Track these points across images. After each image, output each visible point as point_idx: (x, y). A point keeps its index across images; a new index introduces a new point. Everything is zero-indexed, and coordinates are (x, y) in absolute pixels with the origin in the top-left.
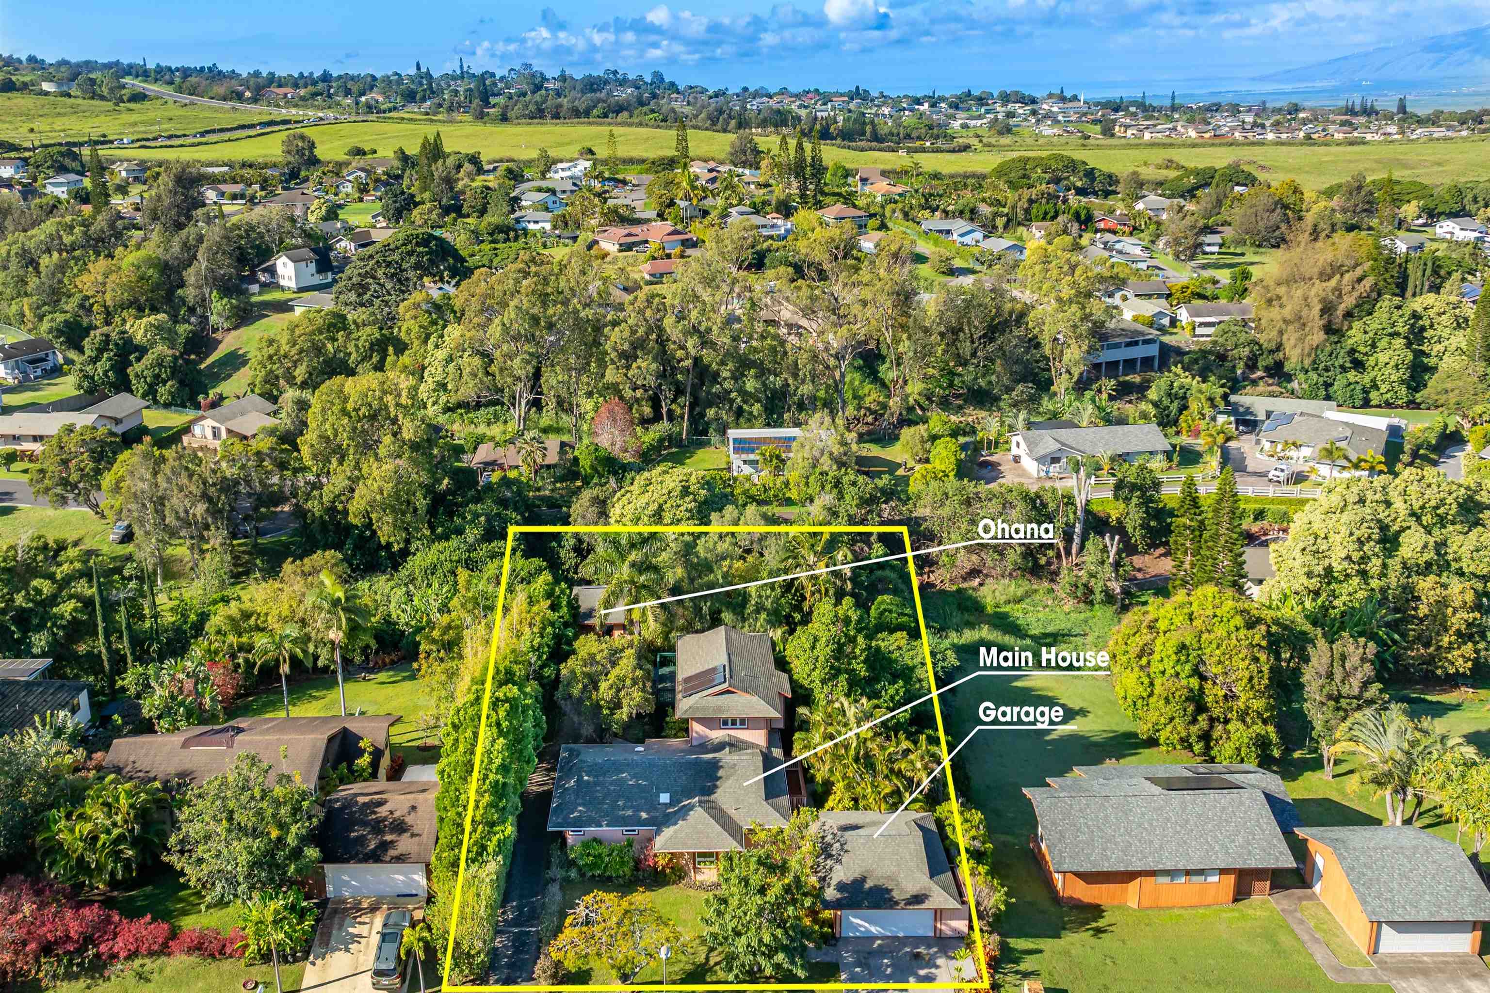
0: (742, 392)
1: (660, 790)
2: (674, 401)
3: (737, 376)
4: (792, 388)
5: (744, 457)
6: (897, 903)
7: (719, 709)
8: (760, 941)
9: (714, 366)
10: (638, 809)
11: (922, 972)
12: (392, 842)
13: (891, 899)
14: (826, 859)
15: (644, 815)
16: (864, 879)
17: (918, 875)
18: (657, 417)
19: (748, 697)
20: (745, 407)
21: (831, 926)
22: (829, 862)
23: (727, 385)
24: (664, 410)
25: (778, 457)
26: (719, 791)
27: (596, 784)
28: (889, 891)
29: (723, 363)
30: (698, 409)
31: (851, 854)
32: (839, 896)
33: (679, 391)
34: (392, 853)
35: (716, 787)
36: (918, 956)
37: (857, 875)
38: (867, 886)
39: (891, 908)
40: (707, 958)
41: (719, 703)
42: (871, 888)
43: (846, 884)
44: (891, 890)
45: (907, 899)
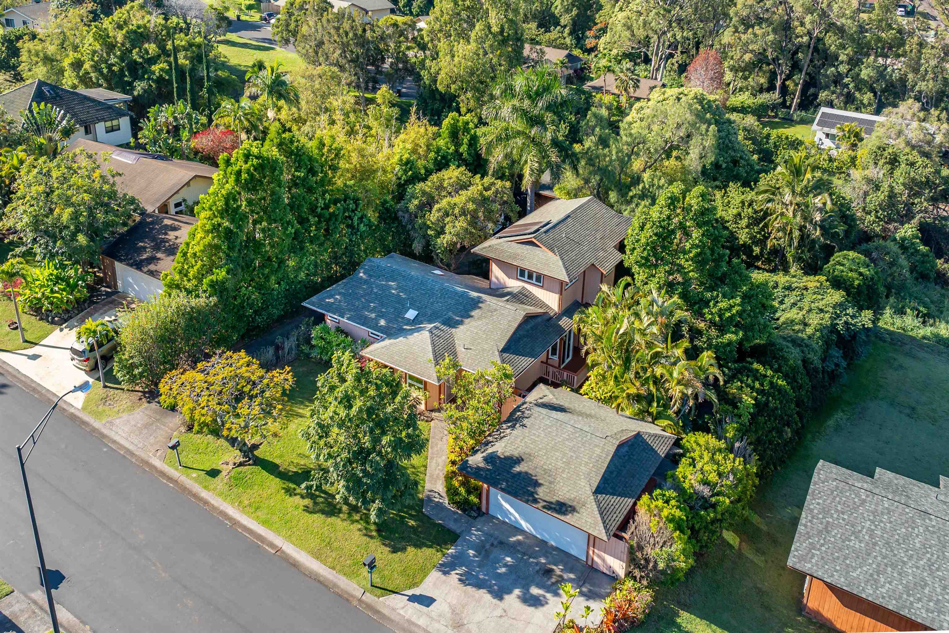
0: (856, 78)
1: (413, 307)
2: (789, 77)
3: (854, 62)
4: (909, 84)
5: (826, 130)
6: (535, 501)
7: (515, 256)
9: (833, 48)
10: (382, 315)
11: (535, 591)
12: (159, 259)
13: (532, 494)
15: (382, 323)
16: (519, 460)
17: (583, 483)
18: (771, 88)
19: (550, 254)
20: (857, 95)
23: (843, 69)
24: (778, 83)
25: (857, 135)
26: (461, 327)
27: (366, 282)
28: (537, 484)
29: (843, 47)
30: (812, 90)
31: (526, 430)
32: (482, 465)
33: (796, 67)
34: (152, 267)
35: (461, 323)
36: (549, 572)
37: (516, 454)
38: (517, 469)
39: (527, 502)
41: (519, 251)
42: (520, 473)
43: (499, 457)
44: (540, 485)
45: (551, 503)
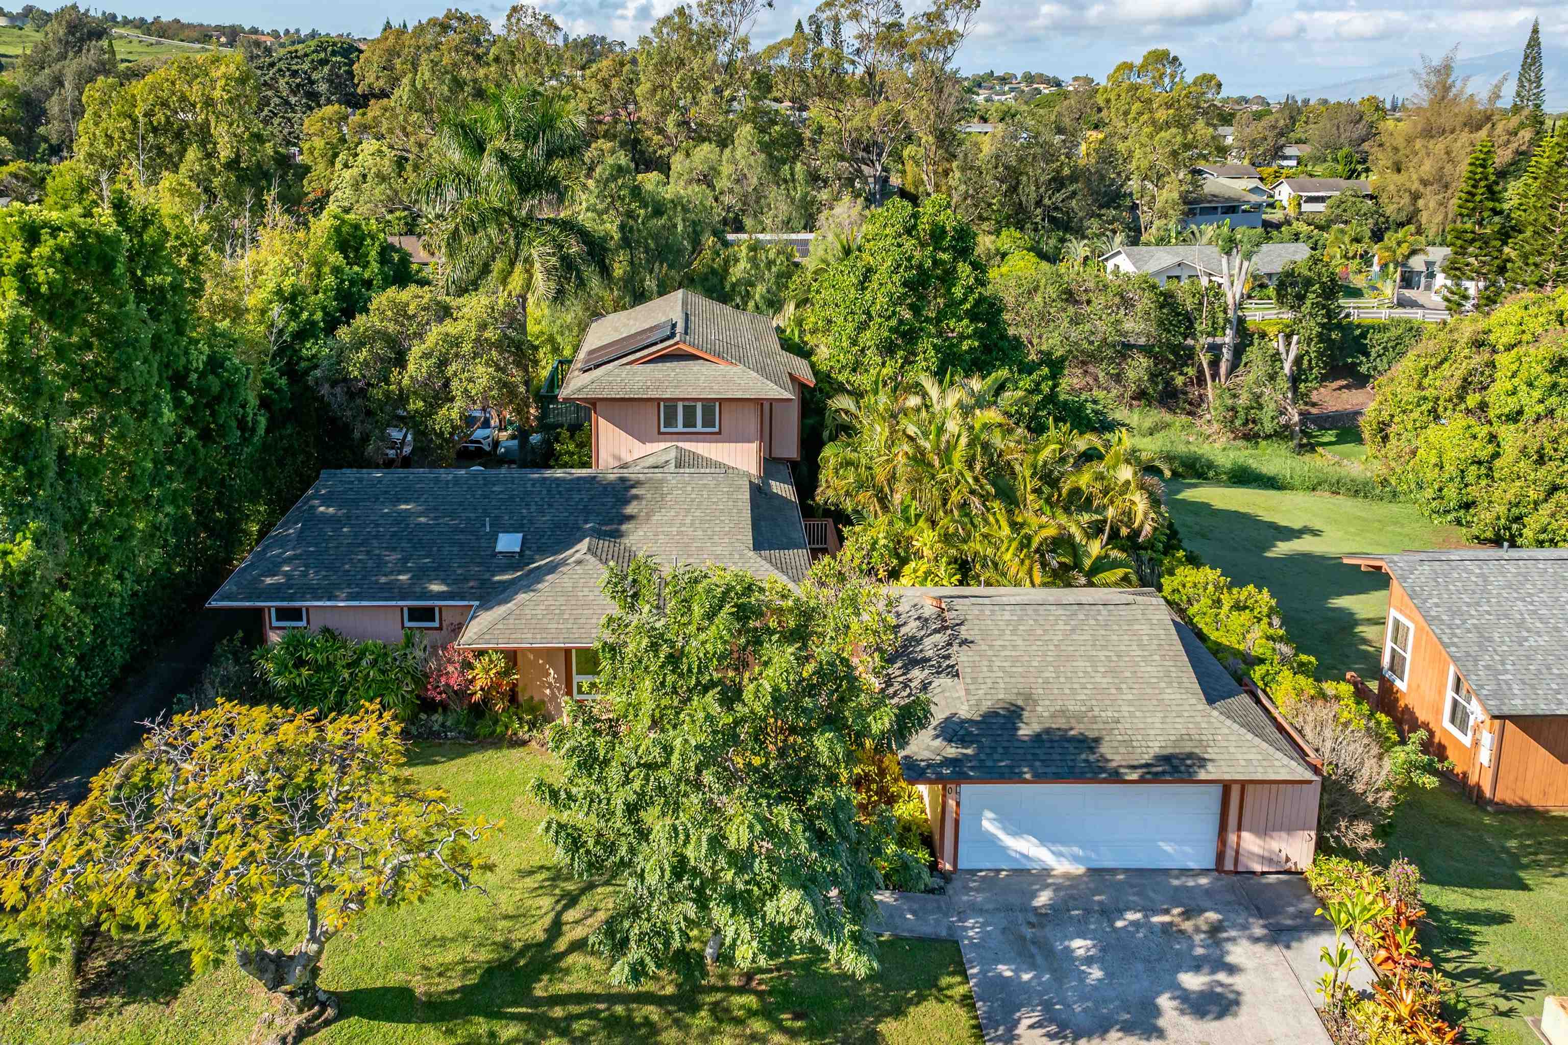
1: (499, 527)
6: (1116, 775)
7: (658, 385)
8: (716, 842)
14: (906, 669)
15: (437, 587)
16: (1016, 711)
17: (1171, 695)
19: (722, 364)
21: (927, 841)
22: (917, 674)
28: (1090, 743)
37: (997, 699)
38: (1024, 731)
40: (556, 929)
41: (658, 375)
42: (1036, 736)
43: (970, 721)
44: (1097, 740)
45: (1147, 765)
